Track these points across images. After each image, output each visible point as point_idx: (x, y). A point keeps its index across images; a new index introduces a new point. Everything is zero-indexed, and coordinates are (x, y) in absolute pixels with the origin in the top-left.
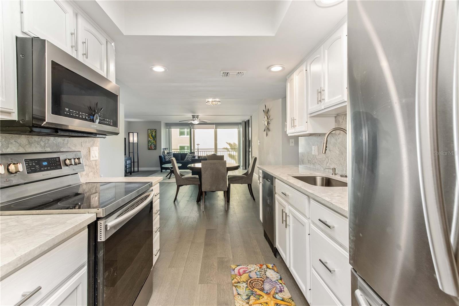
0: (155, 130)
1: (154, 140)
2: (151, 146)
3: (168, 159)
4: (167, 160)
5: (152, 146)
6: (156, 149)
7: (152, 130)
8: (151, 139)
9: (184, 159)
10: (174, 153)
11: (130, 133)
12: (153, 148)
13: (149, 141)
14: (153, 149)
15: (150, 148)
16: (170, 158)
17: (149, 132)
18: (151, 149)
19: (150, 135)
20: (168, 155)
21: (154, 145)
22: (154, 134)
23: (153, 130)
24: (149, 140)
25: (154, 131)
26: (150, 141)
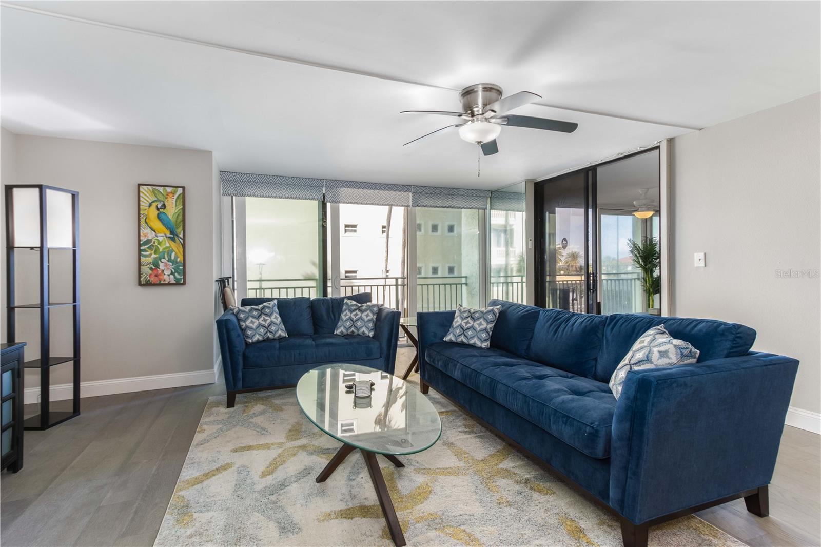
0: (180, 191)
1: (173, 239)
2: (157, 266)
3: (262, 330)
4: (257, 337)
5: (162, 266)
6: (184, 284)
7: (161, 189)
8: (158, 235)
9: (335, 326)
10: (280, 301)
11: (16, 191)
12: (168, 278)
13: (141, 246)
14: (169, 284)
15: (153, 279)
16: (267, 328)
17: (147, 195)
18: (155, 285)
19: (153, 213)
20: (255, 313)
21: (174, 262)
22: (172, 211)
23: (169, 190)
24: (143, 239)
25: (173, 193)
26: (148, 241)
